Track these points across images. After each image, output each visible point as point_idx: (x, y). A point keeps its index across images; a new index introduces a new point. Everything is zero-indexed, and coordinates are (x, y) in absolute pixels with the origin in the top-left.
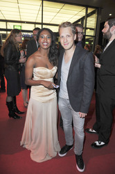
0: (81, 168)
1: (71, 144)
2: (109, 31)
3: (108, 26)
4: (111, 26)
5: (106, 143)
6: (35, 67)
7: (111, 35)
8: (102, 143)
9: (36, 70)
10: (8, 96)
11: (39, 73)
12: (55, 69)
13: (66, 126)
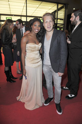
0: (60, 112)
1: (52, 97)
2: (75, 20)
3: (74, 17)
4: (76, 16)
5: (76, 96)
6: (27, 43)
7: (77, 22)
8: (73, 96)
9: (28, 45)
10: (6, 66)
11: (30, 47)
12: (40, 45)
13: (49, 84)
